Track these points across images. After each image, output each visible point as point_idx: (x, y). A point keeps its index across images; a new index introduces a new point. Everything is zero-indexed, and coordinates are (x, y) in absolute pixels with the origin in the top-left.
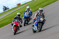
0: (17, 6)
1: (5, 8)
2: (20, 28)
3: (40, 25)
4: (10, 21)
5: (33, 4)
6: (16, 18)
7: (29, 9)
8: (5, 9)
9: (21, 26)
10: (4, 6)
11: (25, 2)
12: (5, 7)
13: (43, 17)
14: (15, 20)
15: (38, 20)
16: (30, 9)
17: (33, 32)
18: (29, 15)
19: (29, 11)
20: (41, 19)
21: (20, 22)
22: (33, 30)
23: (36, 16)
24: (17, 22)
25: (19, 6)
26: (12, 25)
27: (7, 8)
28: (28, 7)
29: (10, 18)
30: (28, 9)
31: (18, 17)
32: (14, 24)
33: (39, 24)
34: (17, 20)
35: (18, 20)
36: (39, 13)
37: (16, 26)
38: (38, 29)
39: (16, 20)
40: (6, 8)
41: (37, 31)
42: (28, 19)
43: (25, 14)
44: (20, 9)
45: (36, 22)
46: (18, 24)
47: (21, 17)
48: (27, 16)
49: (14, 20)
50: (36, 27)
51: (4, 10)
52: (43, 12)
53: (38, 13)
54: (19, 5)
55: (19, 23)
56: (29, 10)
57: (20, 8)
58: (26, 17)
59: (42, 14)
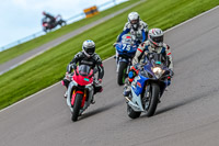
0: (85, 16)
1: (48, 20)
3: (151, 90)
6: (79, 60)
8: (50, 23)
9: (98, 90)
10: (44, 14)
12: (48, 16)
13: (162, 61)
14: (76, 68)
15: (144, 75)
16: (141, 22)
19: (136, 30)
20: (155, 70)
21: (94, 72)
22: (129, 107)
23: (140, 58)
24: (85, 76)
25: (91, 15)
27: (58, 20)
28: (132, 16)
29: (59, 62)
30: (132, 22)
31: (88, 56)
32: (74, 83)
33: (147, 88)
34: (83, 66)
35: (88, 68)
37: (80, 89)
38: (144, 106)
40: (53, 19)
44: (97, 27)
45: (136, 79)
46: (87, 83)
47: (97, 56)
48: (128, 49)
50: (137, 98)
51: (47, 28)
52: (165, 45)
53: (146, 49)
54: (92, 11)
55: (90, 78)
56: (138, 26)
59: (159, 51)
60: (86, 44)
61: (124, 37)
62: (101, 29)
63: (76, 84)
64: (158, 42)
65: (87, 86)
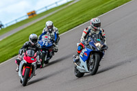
0: (28, 17)
2: (37, 71)
4: (13, 51)
5: (64, 14)
7: (51, 27)
11: (46, 7)
15: (89, 48)
16: (54, 28)
17: (77, 76)
18: (52, 41)
19: (51, 32)
20: (97, 45)
21: (37, 55)
22: (77, 70)
24: (31, 57)
26: (18, 62)
28: (49, 23)
29: (12, 45)
30: (49, 28)
31: (33, 44)
32: (24, 61)
33: (92, 56)
34: (30, 51)
35: (33, 52)
36: (91, 31)
37: (28, 65)
39: (27, 52)
41: (86, 74)
42: (49, 51)
43: (43, 39)
44: (35, 24)
47: (38, 45)
49: (22, 52)
53: (89, 31)
54: (32, 14)
55: (34, 58)
56: (52, 30)
57: (35, 21)
58: (44, 46)
60: (31, 36)
61: (43, 37)
62: (38, 25)
63: (26, 62)
64: (97, 27)
65: (33, 63)
